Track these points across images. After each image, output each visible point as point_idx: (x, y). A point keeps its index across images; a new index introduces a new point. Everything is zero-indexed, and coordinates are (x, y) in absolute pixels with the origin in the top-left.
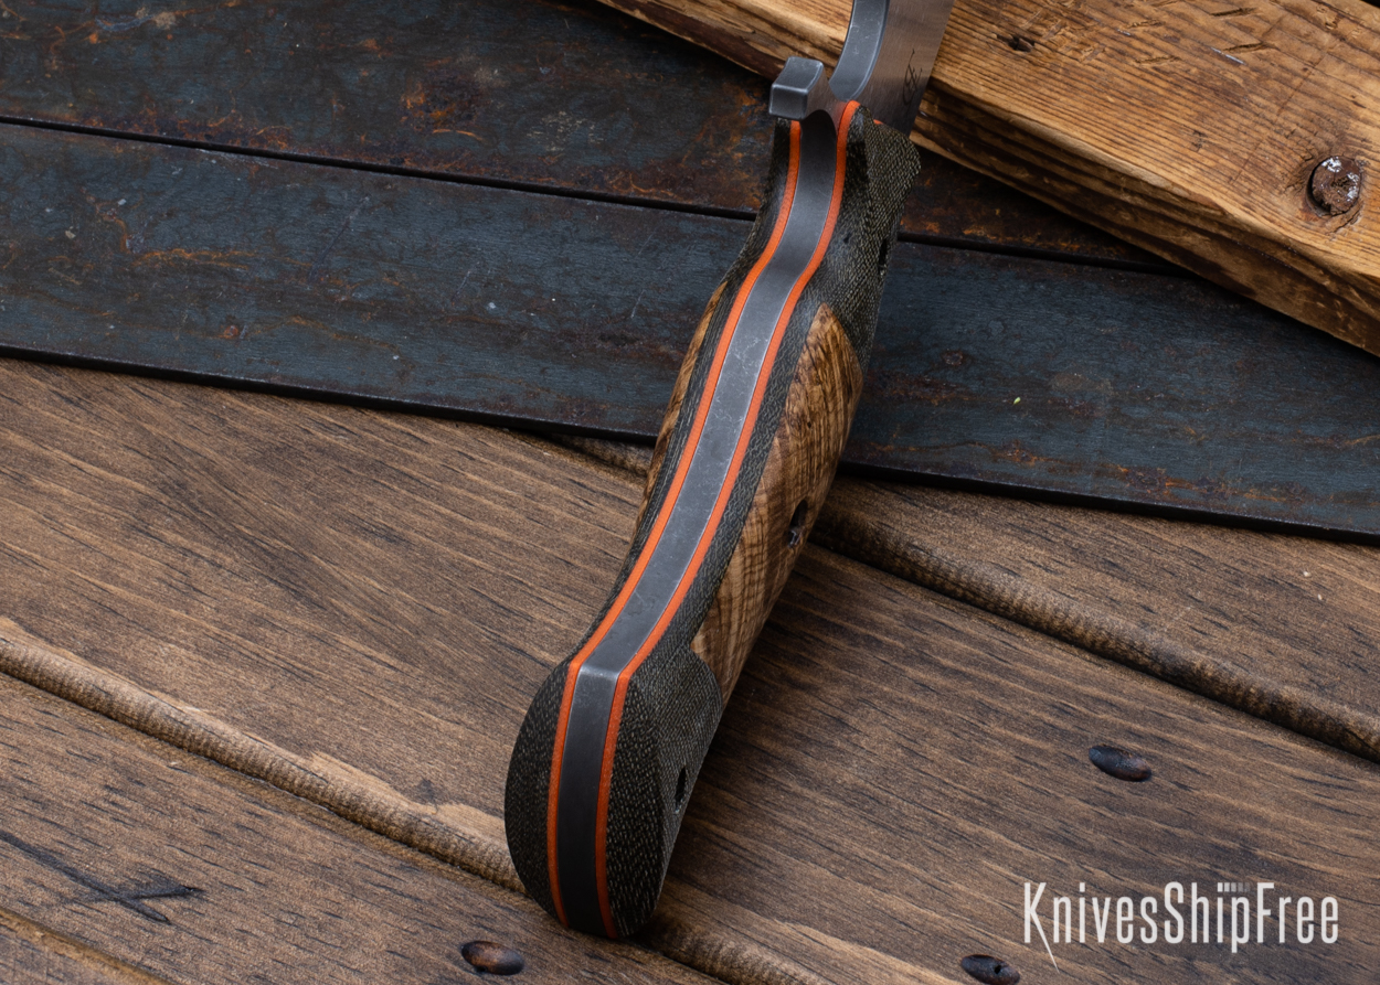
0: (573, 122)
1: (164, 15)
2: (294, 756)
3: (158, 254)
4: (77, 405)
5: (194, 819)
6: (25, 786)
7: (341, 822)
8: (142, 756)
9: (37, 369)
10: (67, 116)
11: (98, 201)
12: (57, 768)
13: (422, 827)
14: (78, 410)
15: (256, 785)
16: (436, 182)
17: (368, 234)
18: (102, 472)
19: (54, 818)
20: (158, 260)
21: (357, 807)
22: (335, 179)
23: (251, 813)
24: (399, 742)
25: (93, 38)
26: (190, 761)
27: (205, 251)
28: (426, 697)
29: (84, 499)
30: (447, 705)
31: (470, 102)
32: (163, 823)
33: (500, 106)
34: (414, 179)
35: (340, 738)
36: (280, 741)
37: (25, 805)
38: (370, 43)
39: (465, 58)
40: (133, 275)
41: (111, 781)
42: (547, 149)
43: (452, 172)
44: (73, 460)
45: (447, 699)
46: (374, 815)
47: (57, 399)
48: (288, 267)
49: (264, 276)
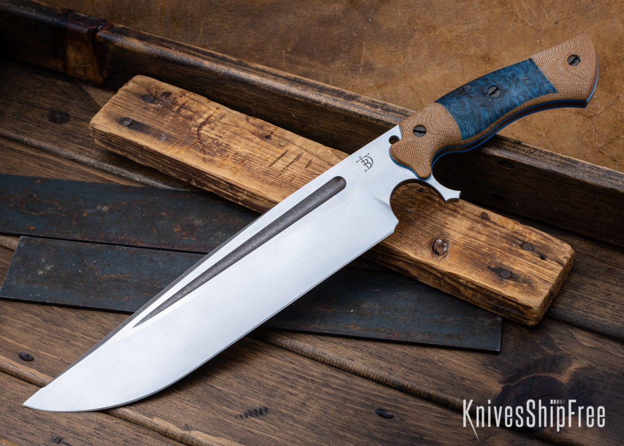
0: (223, 235)
1: (105, 207)
2: (148, 418)
3: (105, 276)
4: (83, 320)
5: (120, 437)
6: (72, 429)
7: (162, 437)
8: (105, 420)
9: (72, 310)
10: (78, 237)
11: (88, 261)
12: (81, 424)
13: (185, 438)
14: (84, 321)
15: (138, 427)
16: (184, 253)
17: (165, 269)
18: (91, 339)
19: (80, 438)
20: (105, 278)
21: (167, 432)
22: (155, 253)
23: (137, 435)
24: (178, 413)
25: (85, 215)
26: (119, 421)
27: (119, 275)
28: (185, 400)
29: (86, 347)
30: (192, 402)
31: (193, 230)
32: (112, 439)
33: (202, 231)
34: (178, 253)
35: (161, 413)
36: (144, 414)
37: (72, 434)
38: (164, 214)
39: (191, 217)
40: (98, 282)
41: (96, 427)
42: (215, 242)
43: (189, 250)
44: (83, 336)
45: (192, 401)
46: (172, 434)
47: (78, 318)
48: (143, 279)
49: (136, 281)
